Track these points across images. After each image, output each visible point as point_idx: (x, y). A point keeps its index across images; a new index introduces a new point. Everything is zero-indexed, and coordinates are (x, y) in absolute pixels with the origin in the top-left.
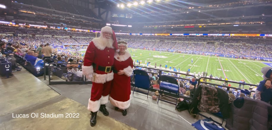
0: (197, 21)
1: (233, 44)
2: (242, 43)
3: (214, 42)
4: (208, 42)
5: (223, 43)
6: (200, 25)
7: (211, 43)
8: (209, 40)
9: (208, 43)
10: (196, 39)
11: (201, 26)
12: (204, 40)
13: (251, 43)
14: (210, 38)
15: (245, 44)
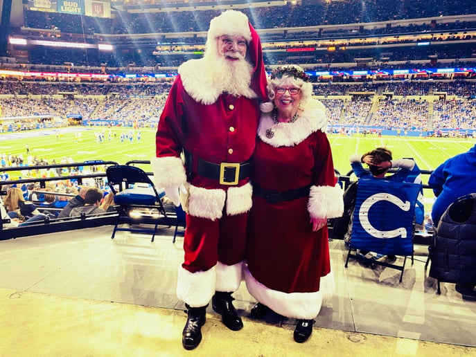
0: (321, 29)
1: (416, 98)
2: (438, 93)
3: (369, 95)
4: (354, 95)
5: (391, 96)
6: (331, 43)
7: (362, 96)
8: (357, 88)
9: (355, 98)
10: (322, 87)
11: (333, 46)
12: (343, 90)
13: (459, 94)
14: (358, 83)
15: (445, 95)
